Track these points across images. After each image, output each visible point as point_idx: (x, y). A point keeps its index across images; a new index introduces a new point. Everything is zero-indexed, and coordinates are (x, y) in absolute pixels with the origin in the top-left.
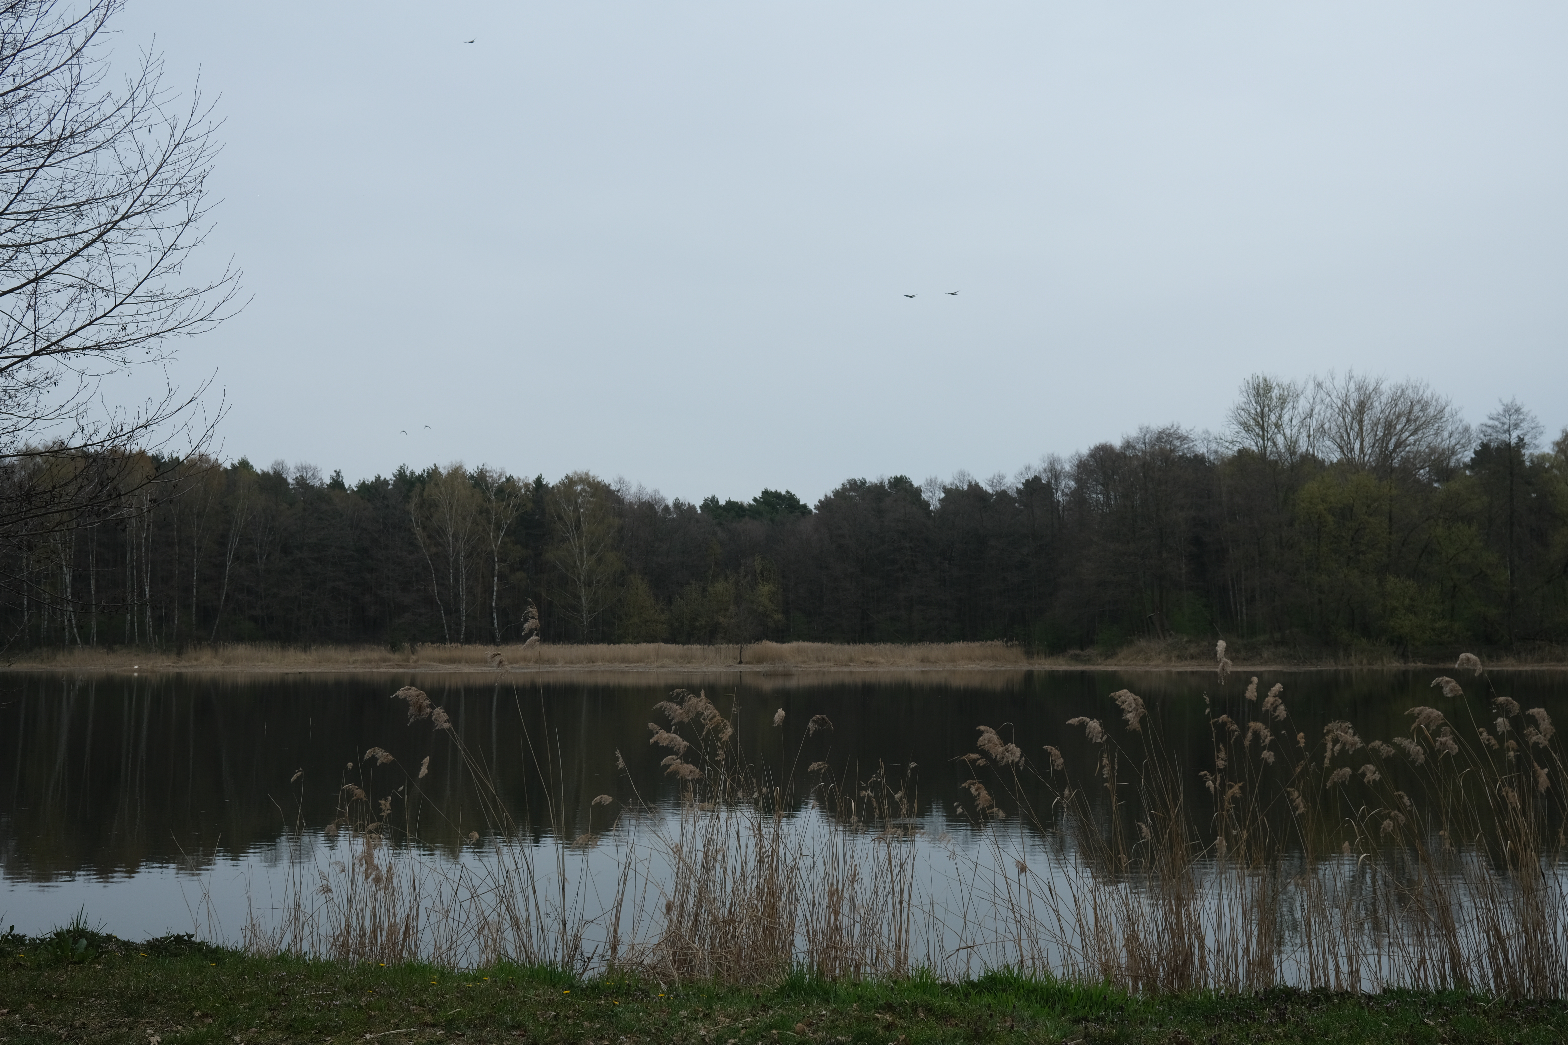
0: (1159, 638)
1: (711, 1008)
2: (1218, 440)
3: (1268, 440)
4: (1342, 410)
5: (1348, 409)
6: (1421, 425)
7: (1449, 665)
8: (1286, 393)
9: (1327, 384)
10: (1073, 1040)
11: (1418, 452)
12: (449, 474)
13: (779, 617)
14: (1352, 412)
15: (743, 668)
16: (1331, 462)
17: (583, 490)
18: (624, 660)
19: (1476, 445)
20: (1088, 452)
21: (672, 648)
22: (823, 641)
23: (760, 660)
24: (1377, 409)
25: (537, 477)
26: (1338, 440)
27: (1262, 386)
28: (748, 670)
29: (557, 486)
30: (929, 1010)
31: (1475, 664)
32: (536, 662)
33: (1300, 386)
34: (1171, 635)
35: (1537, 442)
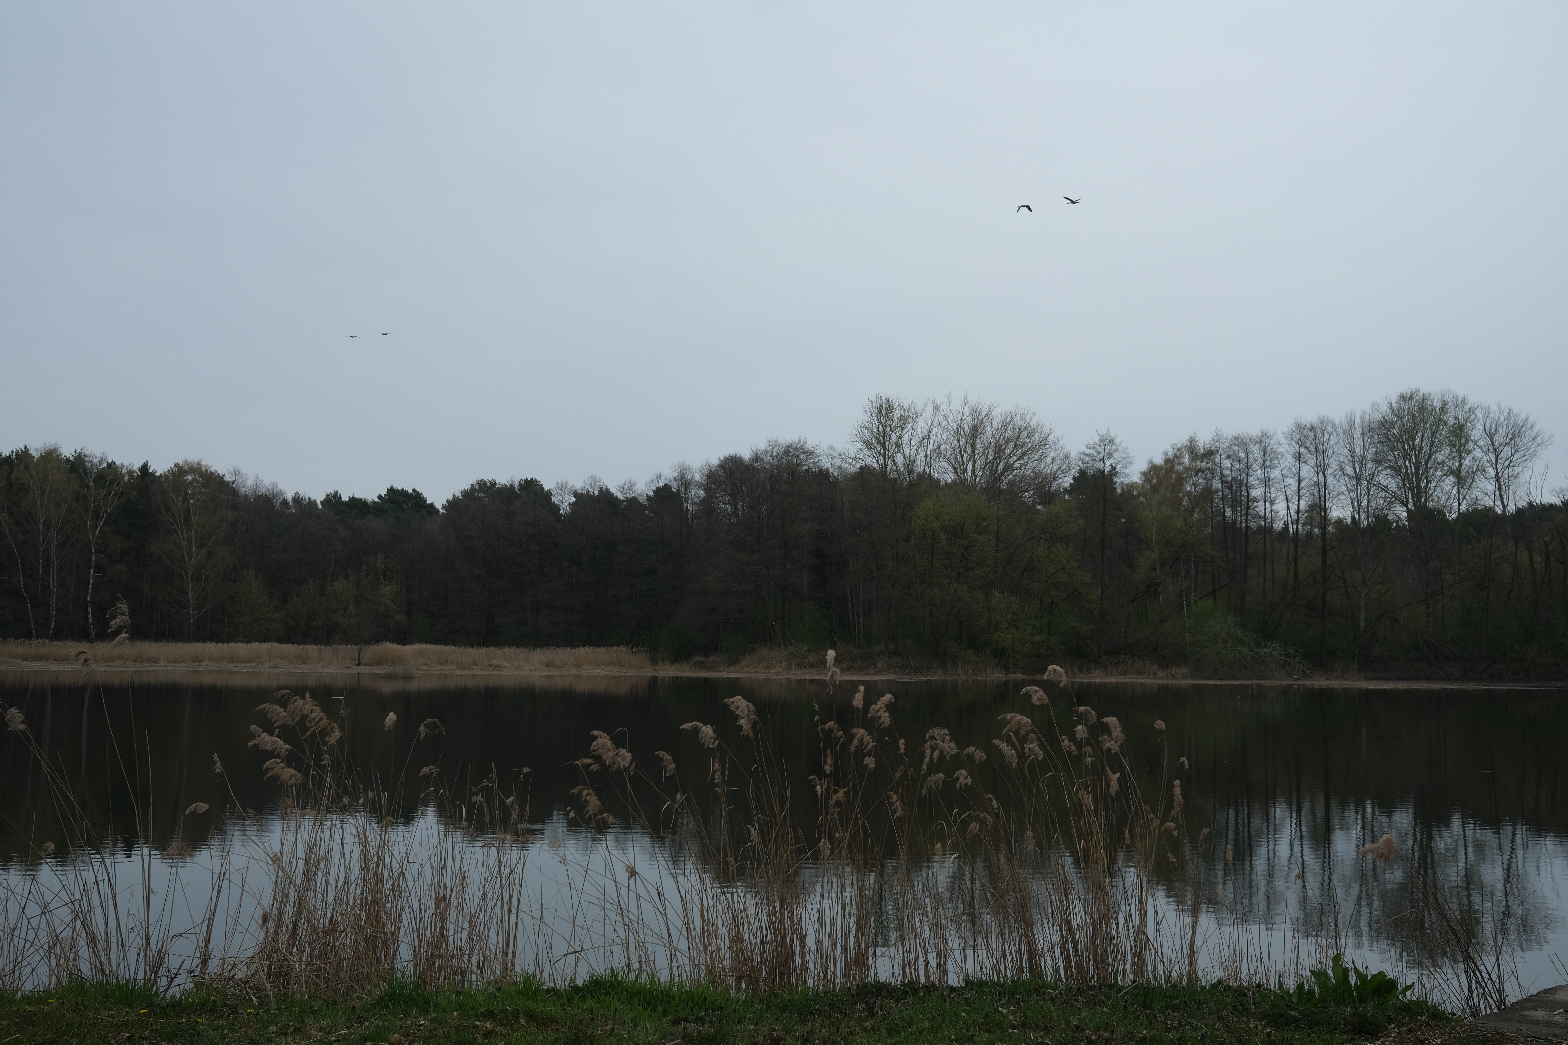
0: (780, 647)
1: (303, 1022)
2: (843, 456)
3: (889, 458)
4: (957, 433)
5: (962, 432)
6: (1028, 451)
7: (1038, 677)
8: (906, 414)
9: (944, 408)
10: (672, 1040)
11: (1024, 475)
12: (41, 456)
13: (401, 618)
14: (966, 435)
15: (362, 669)
16: (946, 481)
17: (194, 480)
18: (233, 659)
19: (1074, 472)
20: (717, 462)
21: (286, 648)
22: (446, 643)
23: (379, 663)
24: (989, 432)
25: (142, 464)
26: (953, 461)
27: (884, 406)
28: (366, 672)
29: (165, 475)
30: (530, 1016)
31: (1061, 676)
32: (135, 661)
33: (919, 408)
34: (791, 644)
35: (1127, 471)
